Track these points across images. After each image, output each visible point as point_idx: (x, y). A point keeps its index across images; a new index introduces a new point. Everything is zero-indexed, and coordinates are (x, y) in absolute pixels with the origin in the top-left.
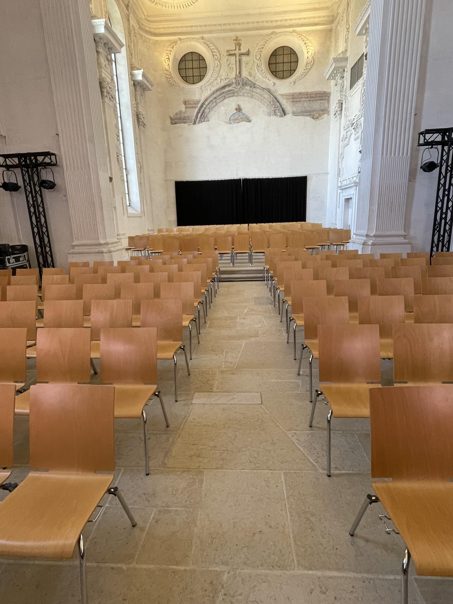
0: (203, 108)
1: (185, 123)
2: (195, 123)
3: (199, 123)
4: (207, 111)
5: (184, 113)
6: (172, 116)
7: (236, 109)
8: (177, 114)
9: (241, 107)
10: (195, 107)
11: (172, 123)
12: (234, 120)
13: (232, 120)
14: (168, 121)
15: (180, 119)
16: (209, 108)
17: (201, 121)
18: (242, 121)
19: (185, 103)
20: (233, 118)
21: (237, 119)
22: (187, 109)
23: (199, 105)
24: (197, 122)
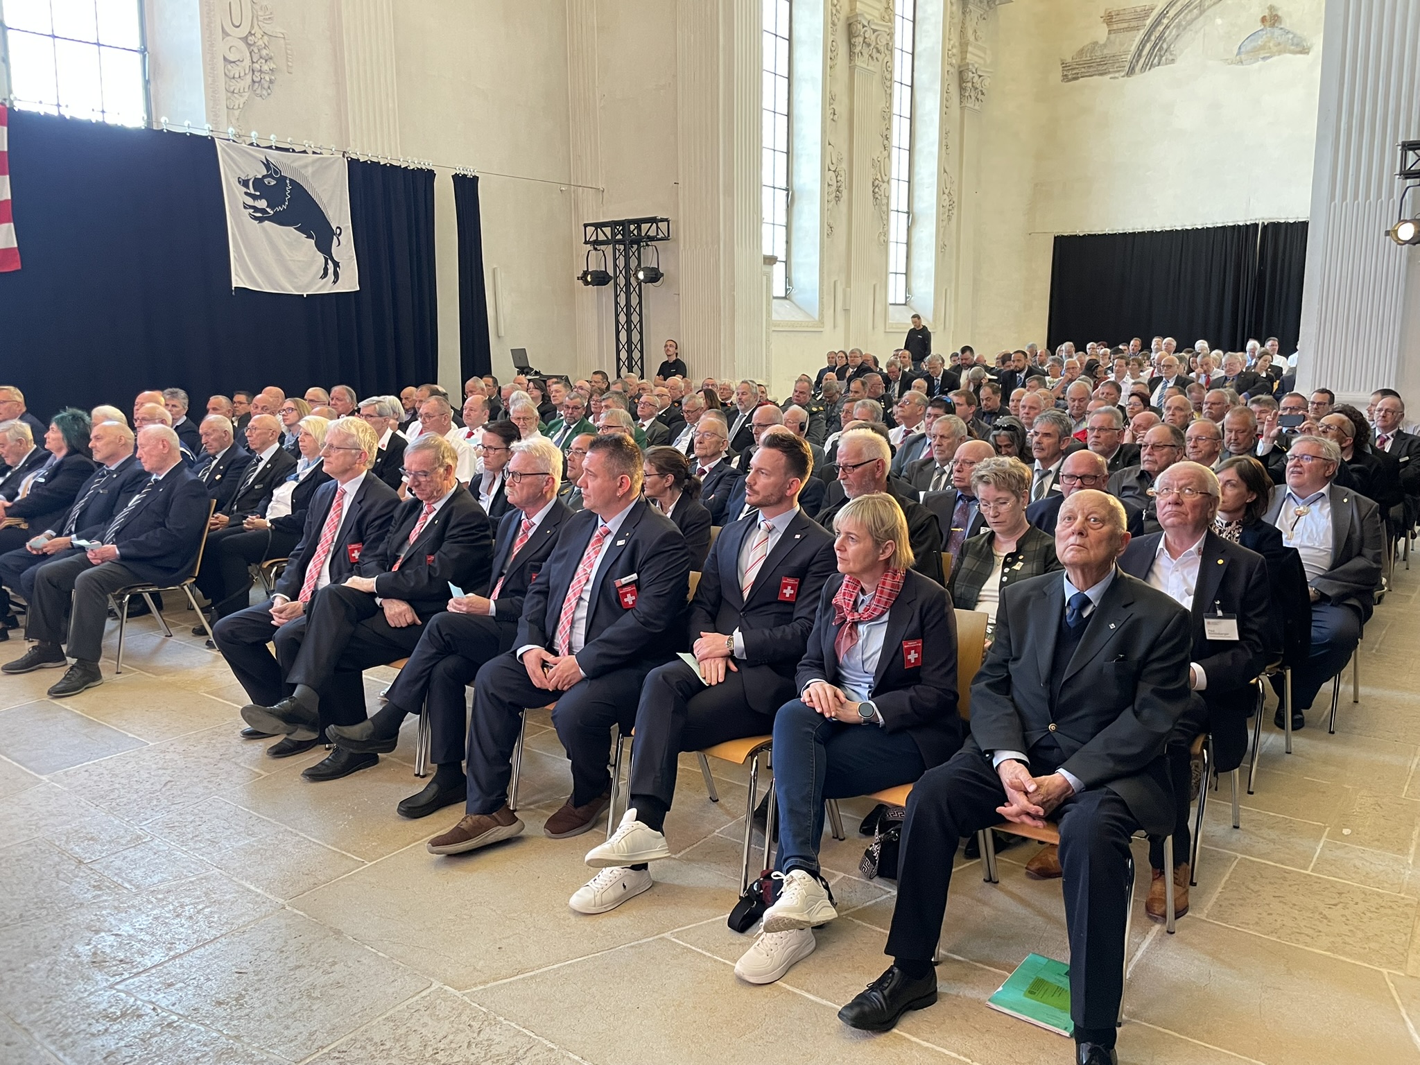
0: (1161, 28)
1: (1101, 74)
2: (1131, 72)
3: (1143, 69)
4: (1171, 34)
5: (1105, 45)
6: (1069, 60)
7: (1263, 20)
8: (1081, 52)
9: (1280, 14)
10: (1137, 28)
11: (1066, 78)
12: (1256, 50)
13: (1248, 52)
14: (1057, 75)
15: (1089, 64)
16: (1178, 26)
17: (1149, 65)
18: (1280, 53)
19: (1109, 19)
20: (1249, 46)
21: (1262, 48)
22: (1113, 36)
23: (1149, 22)
24: (1137, 69)
